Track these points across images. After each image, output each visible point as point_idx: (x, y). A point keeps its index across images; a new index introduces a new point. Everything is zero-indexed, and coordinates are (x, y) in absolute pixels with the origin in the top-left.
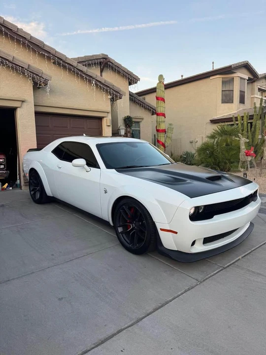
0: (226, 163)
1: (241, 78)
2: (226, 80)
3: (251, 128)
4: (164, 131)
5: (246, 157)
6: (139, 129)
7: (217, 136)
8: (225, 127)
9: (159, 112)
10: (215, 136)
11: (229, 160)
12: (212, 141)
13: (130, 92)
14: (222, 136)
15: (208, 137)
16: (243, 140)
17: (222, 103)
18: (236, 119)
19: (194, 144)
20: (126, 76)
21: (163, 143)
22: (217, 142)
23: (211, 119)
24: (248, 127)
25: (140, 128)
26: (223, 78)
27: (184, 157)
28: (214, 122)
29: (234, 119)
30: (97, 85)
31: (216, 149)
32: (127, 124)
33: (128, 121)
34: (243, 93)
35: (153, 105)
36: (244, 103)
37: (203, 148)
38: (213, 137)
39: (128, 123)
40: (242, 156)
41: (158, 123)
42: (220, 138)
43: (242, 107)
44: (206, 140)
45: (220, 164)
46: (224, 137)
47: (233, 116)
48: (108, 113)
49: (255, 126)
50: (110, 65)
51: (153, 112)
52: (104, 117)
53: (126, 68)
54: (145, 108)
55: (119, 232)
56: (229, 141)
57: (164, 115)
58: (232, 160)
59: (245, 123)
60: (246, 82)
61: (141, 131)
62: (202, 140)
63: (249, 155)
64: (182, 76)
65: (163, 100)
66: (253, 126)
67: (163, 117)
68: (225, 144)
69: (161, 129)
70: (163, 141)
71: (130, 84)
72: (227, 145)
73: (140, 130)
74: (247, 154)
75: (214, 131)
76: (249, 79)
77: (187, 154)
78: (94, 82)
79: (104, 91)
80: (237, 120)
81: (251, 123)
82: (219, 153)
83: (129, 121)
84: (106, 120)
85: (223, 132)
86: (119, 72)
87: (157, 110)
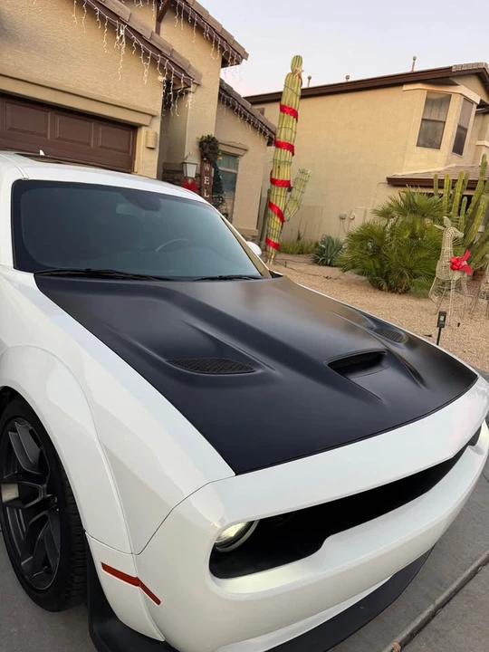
0: (402, 275)
1: (466, 99)
2: (435, 97)
3: (467, 207)
4: (287, 185)
5: (451, 272)
6: (234, 171)
7: (395, 213)
8: (415, 197)
9: (282, 140)
10: (390, 213)
11: (410, 270)
12: (383, 222)
13: (222, 82)
14: (406, 215)
15: (375, 212)
16: (451, 233)
17: (418, 145)
18: (441, 184)
19: (346, 222)
20: (216, 43)
21: (279, 211)
22: (393, 226)
23: (390, 176)
24: (460, 205)
25: (237, 169)
26: (429, 92)
27: (321, 248)
28: (394, 182)
29: (436, 184)
30: (129, 41)
31: (387, 242)
32: (206, 155)
33: (209, 148)
34: (463, 132)
35: (273, 123)
36: (461, 153)
37: (361, 236)
38: (386, 214)
39: (207, 150)
40: (442, 268)
41: (277, 164)
42: (401, 219)
43: (456, 161)
44: (370, 218)
45: (390, 277)
46: (409, 219)
47: (436, 176)
48: (153, 116)
49: (477, 204)
50: (180, 8)
51: (270, 138)
52: (141, 126)
53: (218, 24)
54: (255, 127)
55: (4, 500)
56: (418, 228)
57: (291, 148)
58: (417, 271)
59: (458, 195)
60: (474, 109)
61: (238, 176)
62: (364, 218)
63: (458, 269)
64: (348, 78)
65: (295, 114)
66: (472, 205)
67: (289, 153)
68: (408, 233)
69: (281, 178)
70: (281, 207)
71: (224, 64)
72: (413, 236)
73: (236, 174)
74: (455, 266)
75: (390, 201)
76: (482, 105)
77: (329, 241)
78: (122, 32)
79: (146, 60)
80: (441, 187)
81: (470, 198)
82: (393, 251)
83: (211, 148)
84: (147, 132)
85: (410, 208)
86: (200, 29)
87: (278, 135)
